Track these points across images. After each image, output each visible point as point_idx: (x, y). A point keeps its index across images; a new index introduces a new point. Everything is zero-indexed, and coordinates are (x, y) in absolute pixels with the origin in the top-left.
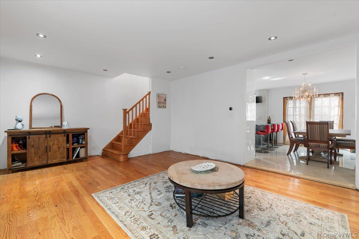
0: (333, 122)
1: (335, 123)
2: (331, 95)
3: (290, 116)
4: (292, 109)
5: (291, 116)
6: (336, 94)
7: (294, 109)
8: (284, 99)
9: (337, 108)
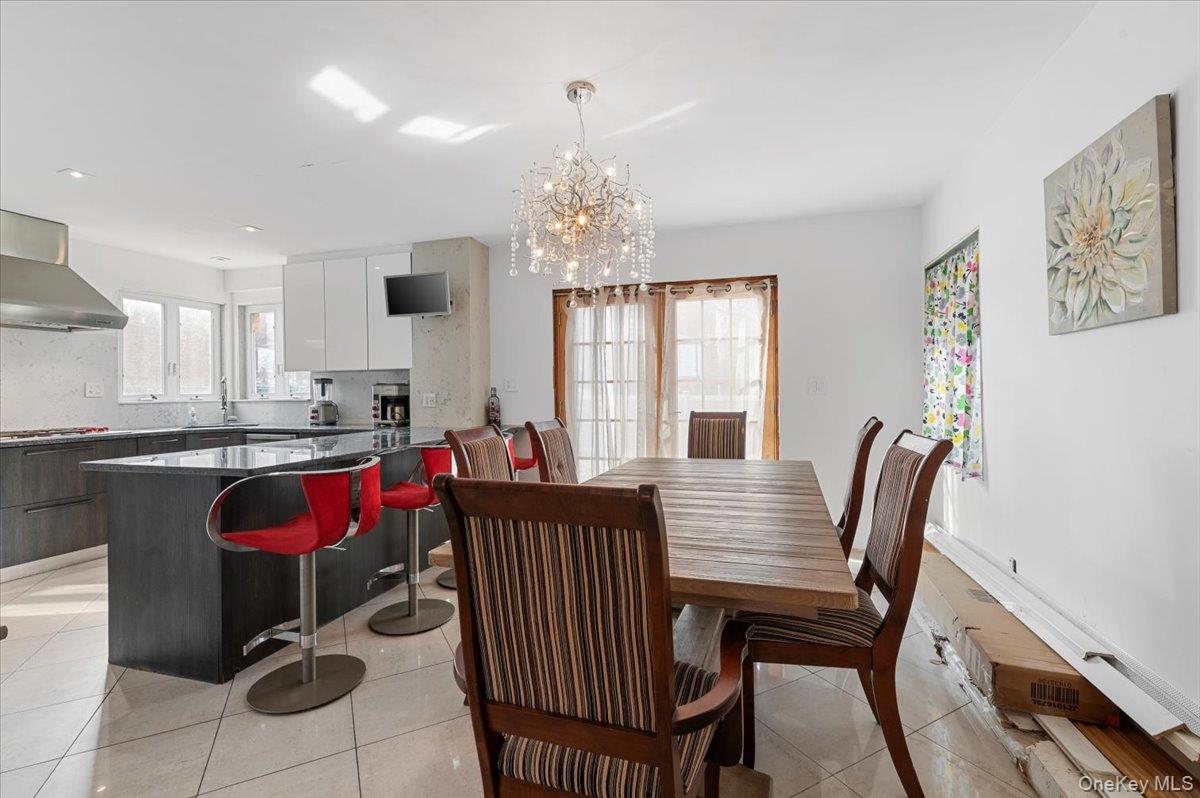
0: (743, 415)
1: (749, 419)
2: (734, 285)
3: (580, 385)
4: (588, 351)
5: (586, 385)
6: (752, 281)
7: (595, 348)
8: (555, 297)
9: (758, 347)
